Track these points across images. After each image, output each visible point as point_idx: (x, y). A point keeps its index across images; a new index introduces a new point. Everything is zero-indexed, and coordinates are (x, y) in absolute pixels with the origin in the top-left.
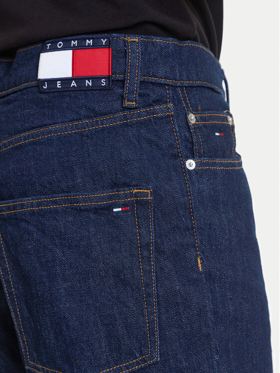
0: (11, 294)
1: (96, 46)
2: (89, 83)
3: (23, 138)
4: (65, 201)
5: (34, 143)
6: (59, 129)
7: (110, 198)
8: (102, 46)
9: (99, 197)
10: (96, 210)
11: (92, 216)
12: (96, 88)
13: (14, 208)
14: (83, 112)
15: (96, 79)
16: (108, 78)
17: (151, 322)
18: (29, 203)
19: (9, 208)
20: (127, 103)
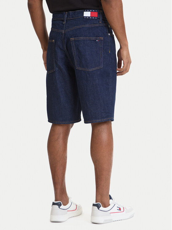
0: (75, 55)
1: (95, 11)
2: (93, 18)
3: (78, 27)
4: (88, 38)
5: (83, 28)
6: (87, 25)
7: (96, 38)
8: (96, 12)
9: (94, 38)
10: (94, 40)
11: (93, 41)
12: (95, 19)
13: (78, 39)
14: (92, 23)
15: (95, 17)
16: (97, 17)
17: (102, 61)
18: (82, 38)
19: (77, 39)
20: (100, 22)
